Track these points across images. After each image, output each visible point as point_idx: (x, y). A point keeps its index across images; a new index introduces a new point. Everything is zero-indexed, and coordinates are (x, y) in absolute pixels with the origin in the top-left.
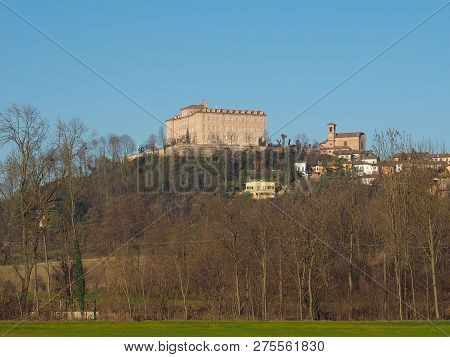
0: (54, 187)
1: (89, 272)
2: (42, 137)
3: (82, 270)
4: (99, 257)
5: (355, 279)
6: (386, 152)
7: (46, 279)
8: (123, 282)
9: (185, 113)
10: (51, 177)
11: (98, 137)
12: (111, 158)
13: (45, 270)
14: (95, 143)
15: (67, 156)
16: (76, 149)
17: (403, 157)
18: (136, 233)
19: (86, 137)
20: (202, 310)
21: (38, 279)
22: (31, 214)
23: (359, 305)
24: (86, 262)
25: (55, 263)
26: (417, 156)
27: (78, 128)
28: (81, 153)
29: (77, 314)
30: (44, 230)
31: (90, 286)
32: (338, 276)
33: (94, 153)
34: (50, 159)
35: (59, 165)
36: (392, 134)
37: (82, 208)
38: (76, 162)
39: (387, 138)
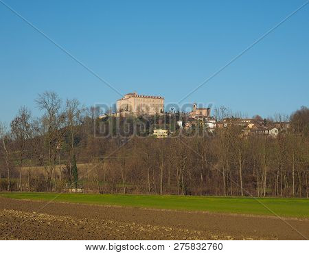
0: (64, 130)
1: (81, 170)
2: (59, 107)
3: (76, 170)
4: (84, 163)
5: (204, 177)
6: (220, 117)
7: (60, 173)
8: (95, 175)
9: (126, 97)
10: (63, 126)
11: (85, 108)
12: (91, 117)
13: (59, 169)
14: (84, 110)
15: (71, 116)
16: (75, 113)
17: (228, 120)
18: (103, 153)
19: (80, 107)
20: (132, 189)
21: (56, 173)
22: (53, 142)
23: (205, 189)
24: (79, 166)
25: (64, 166)
26: (234, 120)
27: (76, 103)
28: (77, 115)
29: (74, 190)
30: (59, 150)
31: (80, 177)
32: (197, 175)
33: (83, 115)
34: (63, 117)
35: (67, 120)
36: (223, 109)
37: (77, 140)
38: (75, 119)
39: (220, 111)
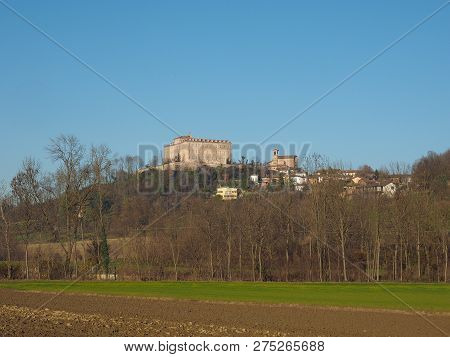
0: (88, 190)
1: (112, 248)
2: (81, 157)
3: (107, 247)
4: (116, 237)
5: (290, 254)
6: (313, 168)
7: (83, 252)
8: (134, 255)
9: (177, 141)
10: (86, 184)
11: (118, 158)
12: (126, 170)
13: (81, 246)
14: (116, 161)
15: (97, 170)
16: (103, 166)
17: (323, 172)
18: (144, 222)
19: (110, 157)
20: (187, 274)
21: (77, 252)
22: (73, 208)
23: (292, 272)
24: (110, 241)
25: (88, 242)
26: (332, 172)
27: (105, 151)
28: (107, 168)
29: (103, 276)
30: (82, 219)
31: (112, 256)
32: (279, 252)
33: (115, 167)
34: (86, 172)
35: (92, 175)
36: (316, 157)
37: (107, 204)
38: (104, 174)
39: (313, 160)
